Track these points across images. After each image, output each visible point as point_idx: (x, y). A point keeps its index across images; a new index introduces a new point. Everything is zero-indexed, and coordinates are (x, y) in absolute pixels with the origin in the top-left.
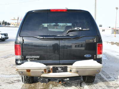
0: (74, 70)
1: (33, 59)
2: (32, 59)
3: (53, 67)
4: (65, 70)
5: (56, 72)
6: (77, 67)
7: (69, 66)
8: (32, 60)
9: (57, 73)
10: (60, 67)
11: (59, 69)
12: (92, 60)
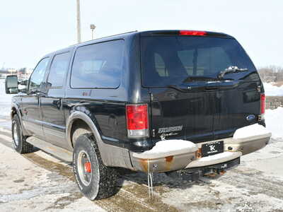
0: (235, 146)
1: (170, 134)
2: (168, 133)
3: (203, 145)
4: (220, 148)
5: (207, 155)
6: (243, 139)
7: (225, 140)
8: (169, 136)
9: (209, 156)
10: (213, 145)
11: (212, 148)
12: (257, 124)
